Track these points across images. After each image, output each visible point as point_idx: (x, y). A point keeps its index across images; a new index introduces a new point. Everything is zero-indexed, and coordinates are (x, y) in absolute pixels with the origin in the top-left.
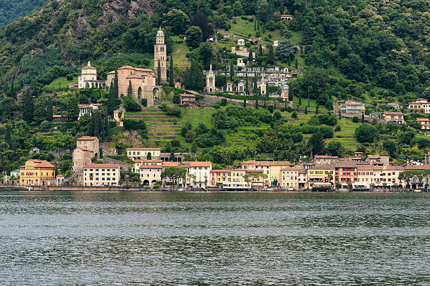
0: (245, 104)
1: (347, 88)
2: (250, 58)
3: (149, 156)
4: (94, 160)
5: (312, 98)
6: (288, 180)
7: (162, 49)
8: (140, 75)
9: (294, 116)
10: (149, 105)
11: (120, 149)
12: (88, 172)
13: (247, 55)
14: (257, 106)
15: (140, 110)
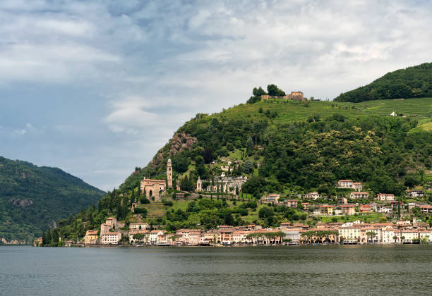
0: (212, 198)
1: (274, 187)
2: (229, 172)
3: (140, 228)
4: (110, 230)
5: (251, 193)
6: (192, 239)
7: (170, 169)
8: (152, 184)
9: (234, 204)
10: (156, 200)
11: (128, 224)
12: (105, 237)
13: (227, 170)
14: (218, 199)
15: (149, 203)
